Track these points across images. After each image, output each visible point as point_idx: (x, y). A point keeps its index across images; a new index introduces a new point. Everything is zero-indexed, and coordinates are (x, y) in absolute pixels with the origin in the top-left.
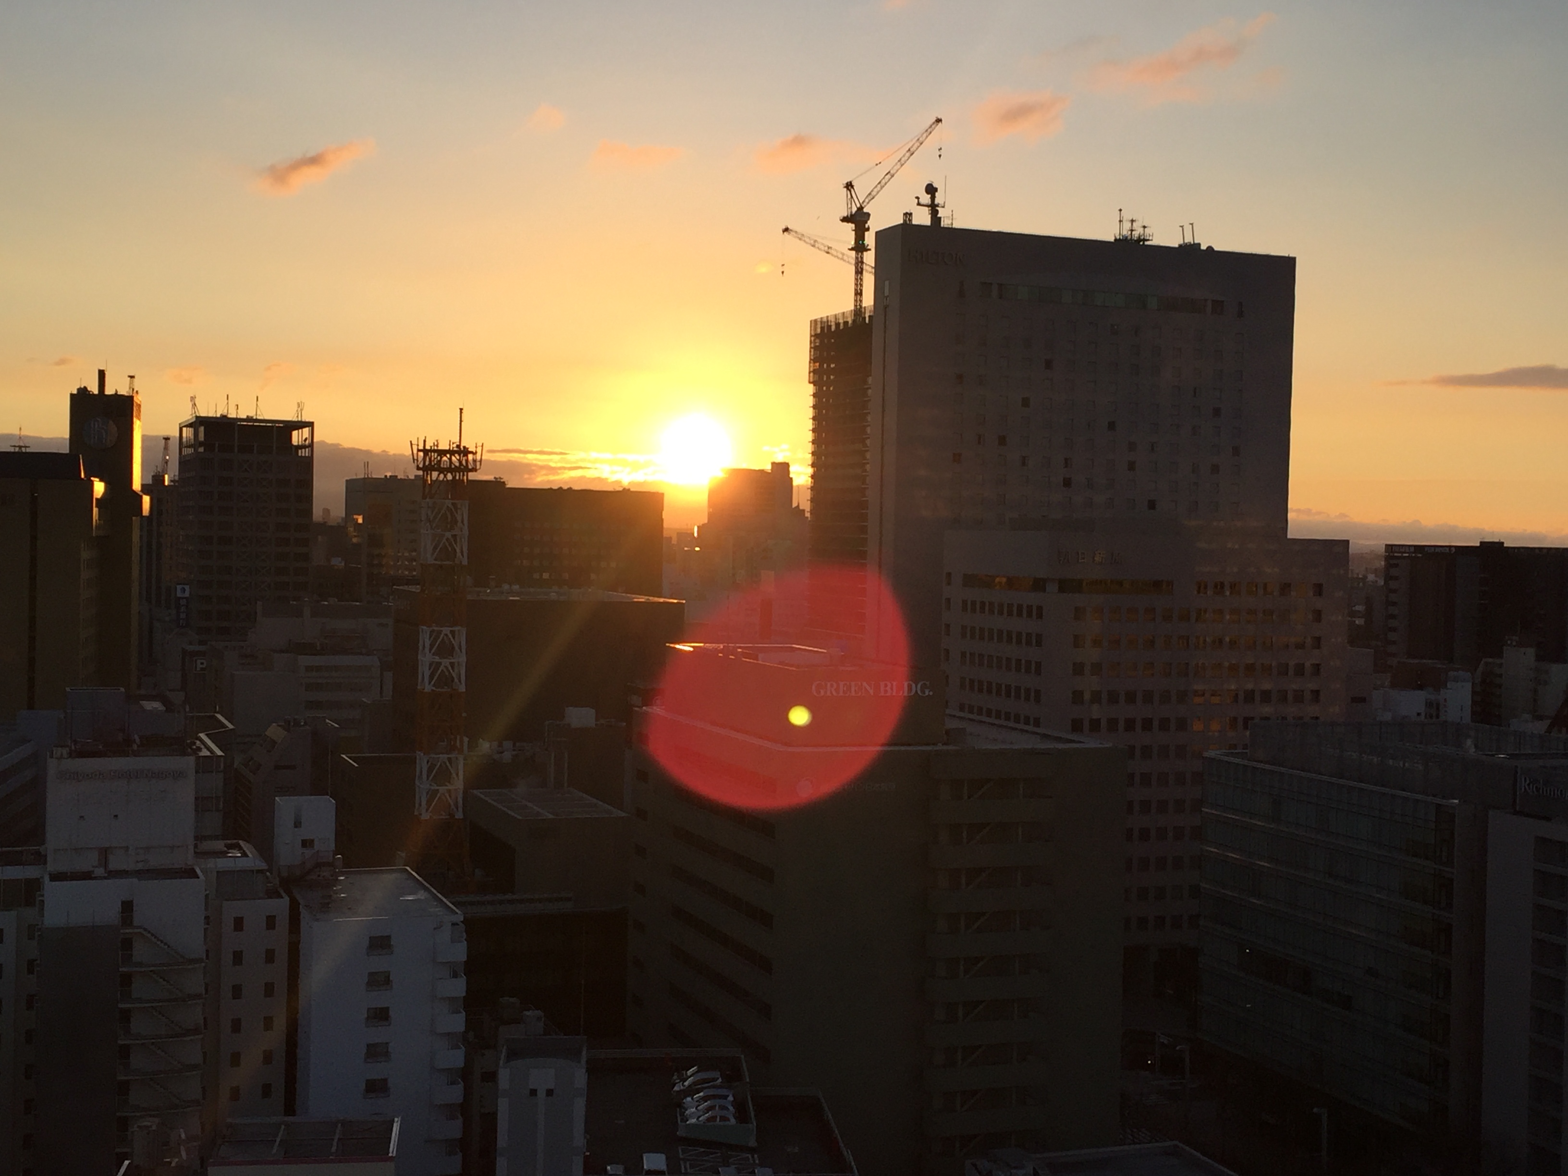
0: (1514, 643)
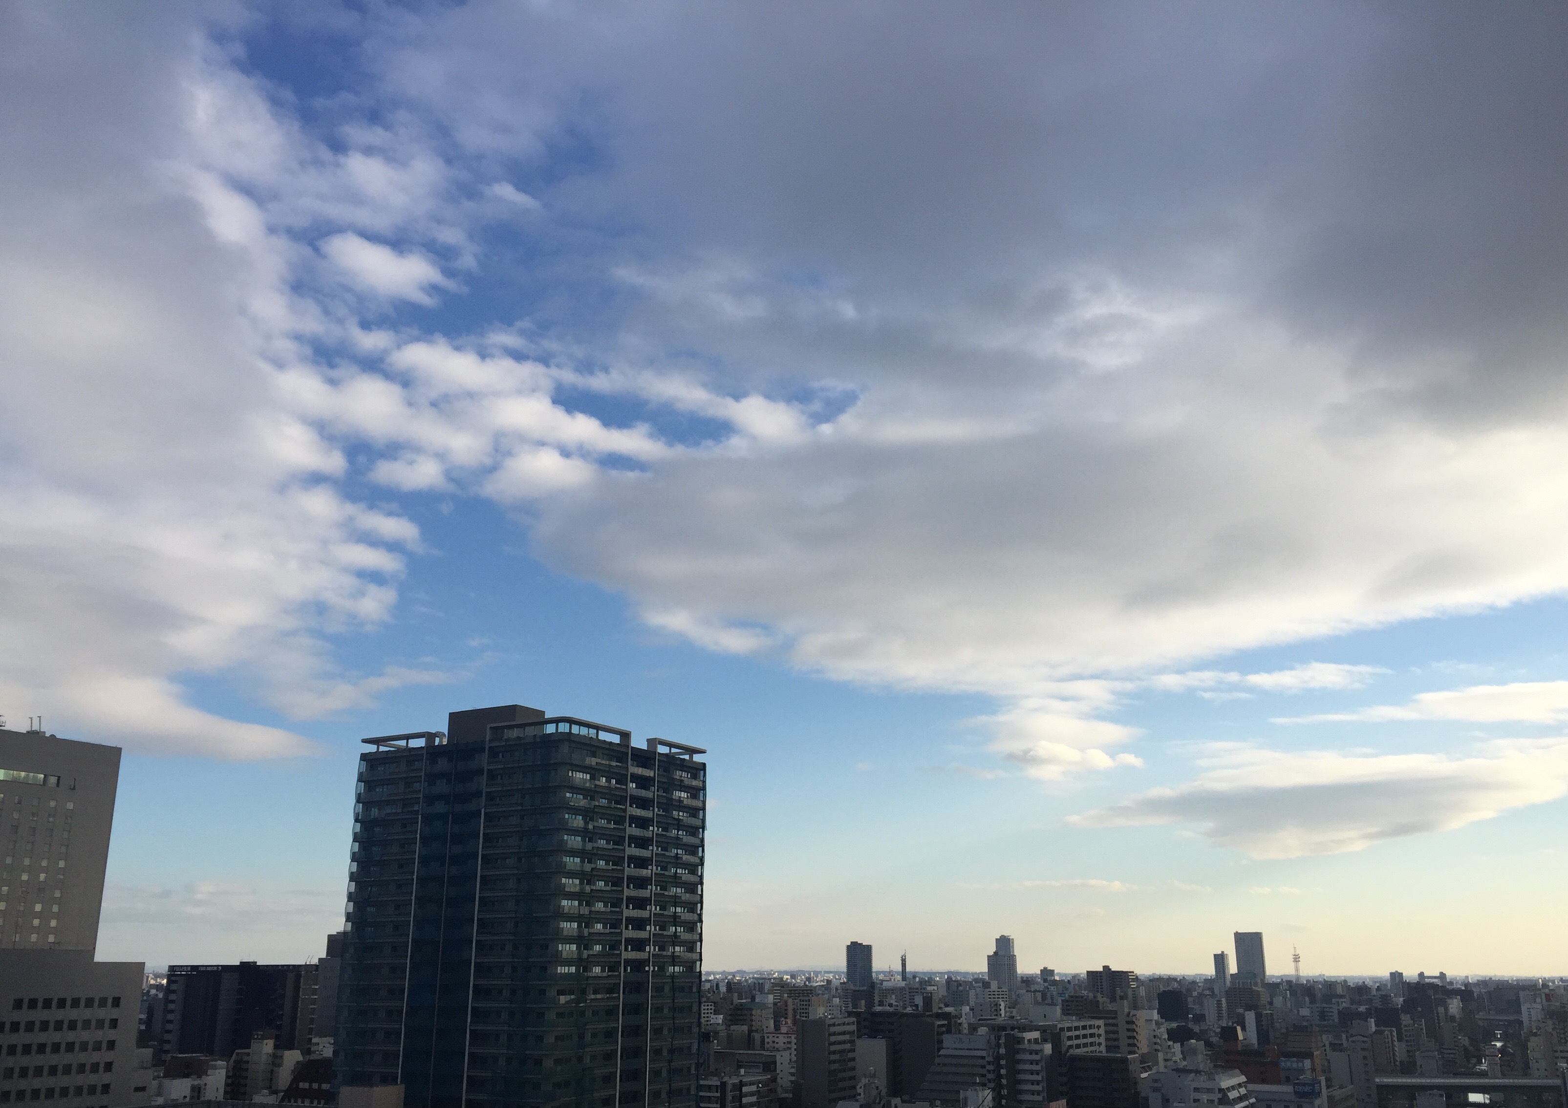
0: (259, 1037)
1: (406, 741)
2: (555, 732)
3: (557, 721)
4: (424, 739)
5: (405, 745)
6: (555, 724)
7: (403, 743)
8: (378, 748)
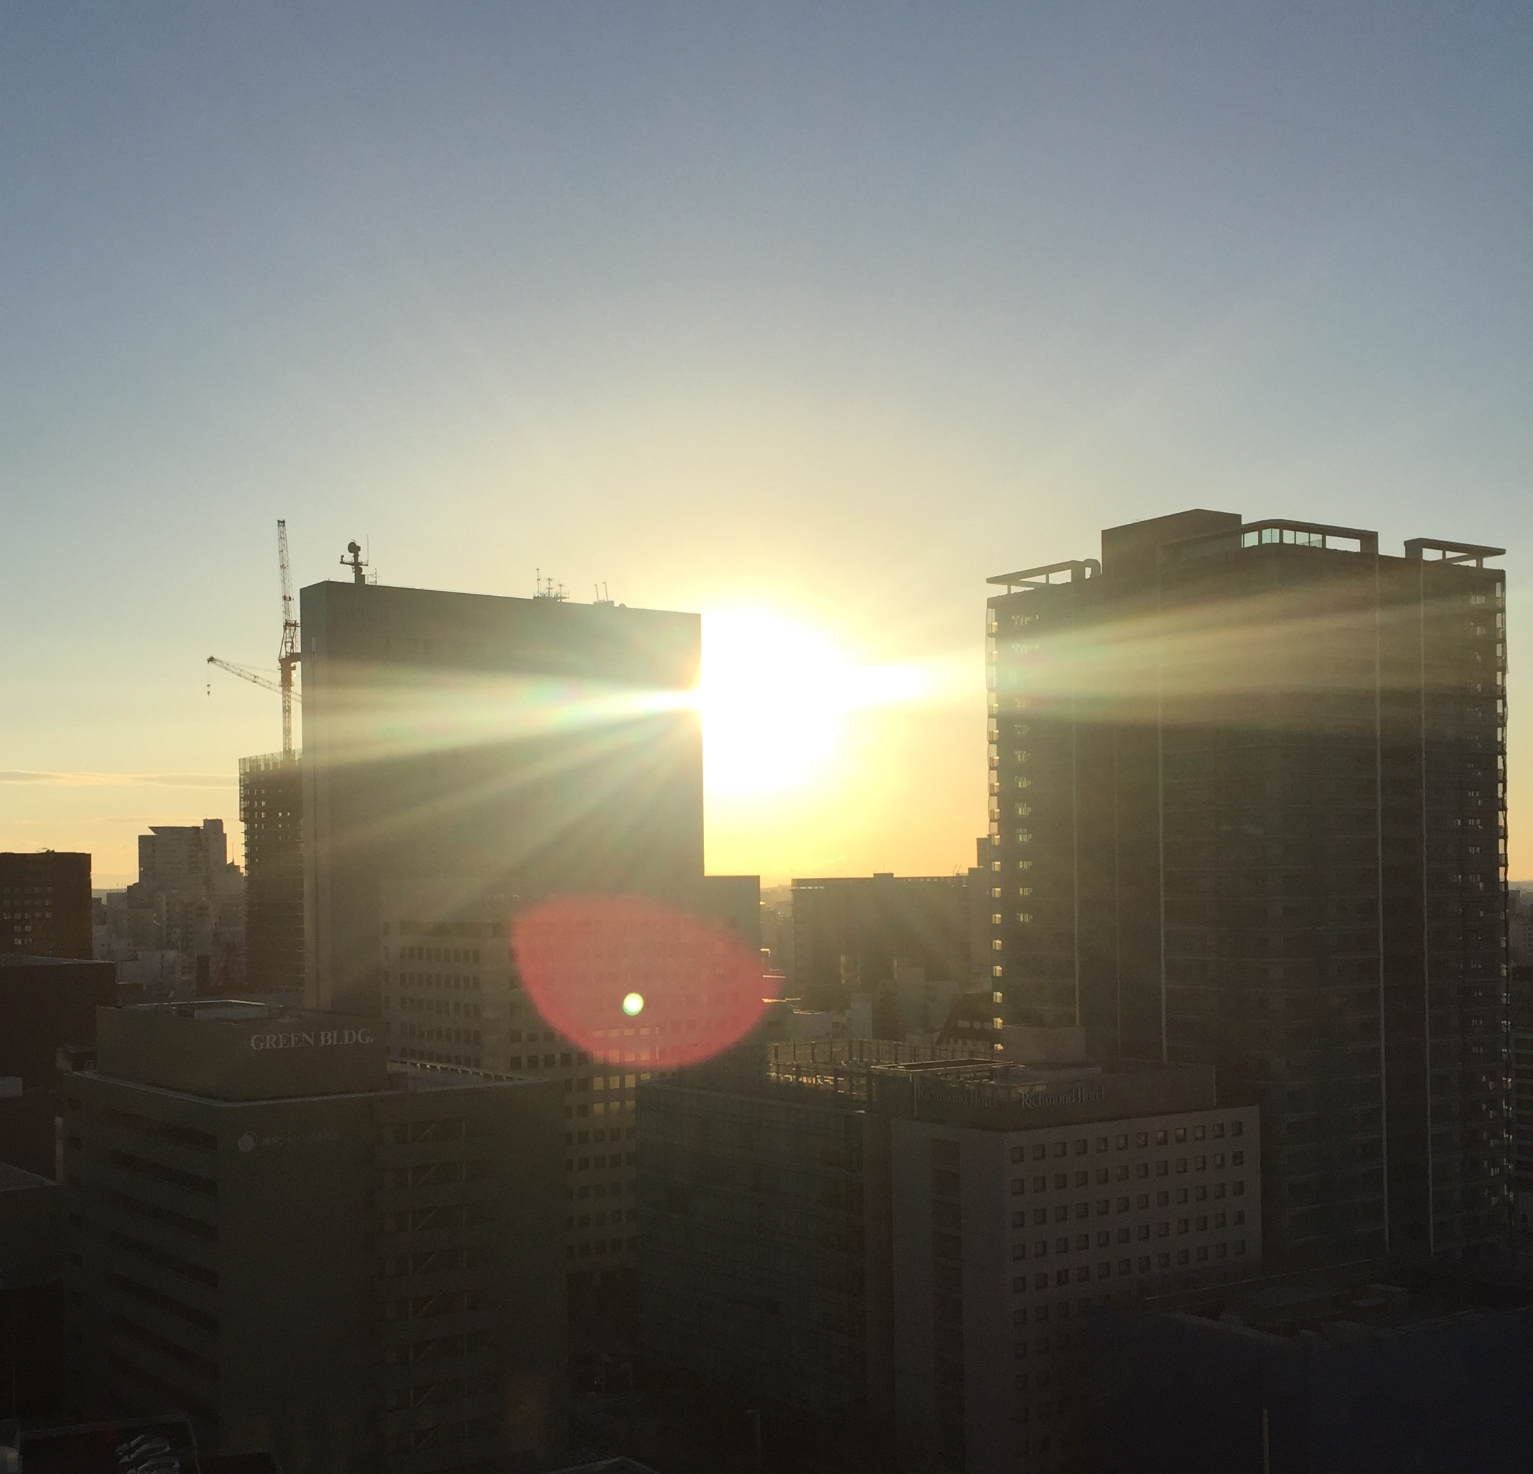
1: (1045, 576)
2: (1257, 544)
3: (1259, 527)
4: (1070, 570)
5: (1045, 582)
6: (1257, 532)
7: (1041, 579)
8: (1009, 589)
